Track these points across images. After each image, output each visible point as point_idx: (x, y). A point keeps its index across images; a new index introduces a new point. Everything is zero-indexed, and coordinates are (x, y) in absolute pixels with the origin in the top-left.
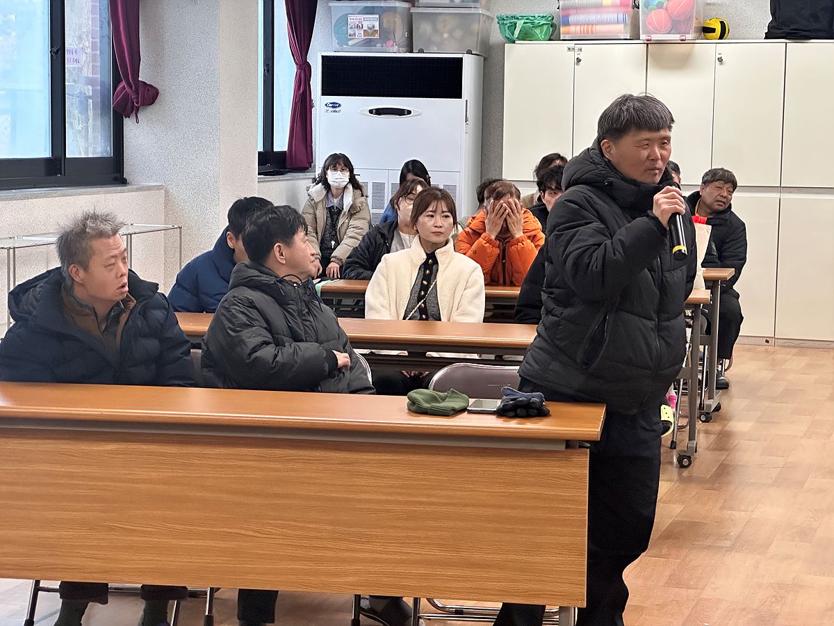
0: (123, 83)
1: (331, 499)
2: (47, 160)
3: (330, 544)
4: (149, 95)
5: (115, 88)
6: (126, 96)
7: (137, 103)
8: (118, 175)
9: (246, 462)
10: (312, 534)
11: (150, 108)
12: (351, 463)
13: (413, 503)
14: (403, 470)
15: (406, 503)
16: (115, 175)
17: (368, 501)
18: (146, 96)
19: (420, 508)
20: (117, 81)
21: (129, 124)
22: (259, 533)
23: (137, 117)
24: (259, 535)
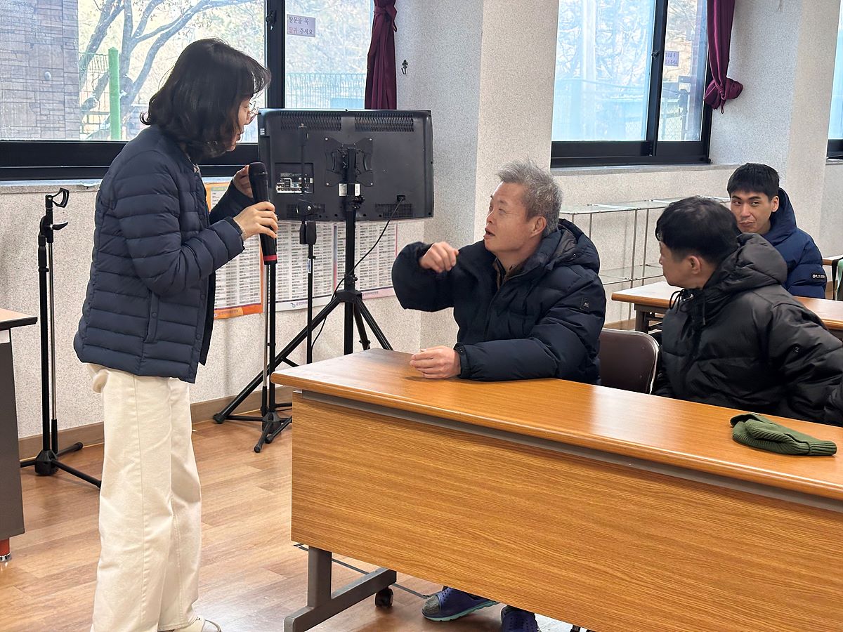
0: (714, 81)
1: (716, 555)
2: (642, 143)
3: (711, 609)
4: (734, 90)
5: (708, 84)
6: (716, 92)
7: (723, 97)
8: (704, 156)
9: (618, 492)
10: (690, 592)
11: (735, 100)
12: (743, 516)
13: (820, 581)
14: (810, 537)
15: (812, 579)
16: (701, 157)
17: (761, 566)
18: (731, 90)
19: (830, 590)
20: (709, 79)
21: (716, 114)
22: (628, 576)
23: (722, 108)
24: (628, 579)
